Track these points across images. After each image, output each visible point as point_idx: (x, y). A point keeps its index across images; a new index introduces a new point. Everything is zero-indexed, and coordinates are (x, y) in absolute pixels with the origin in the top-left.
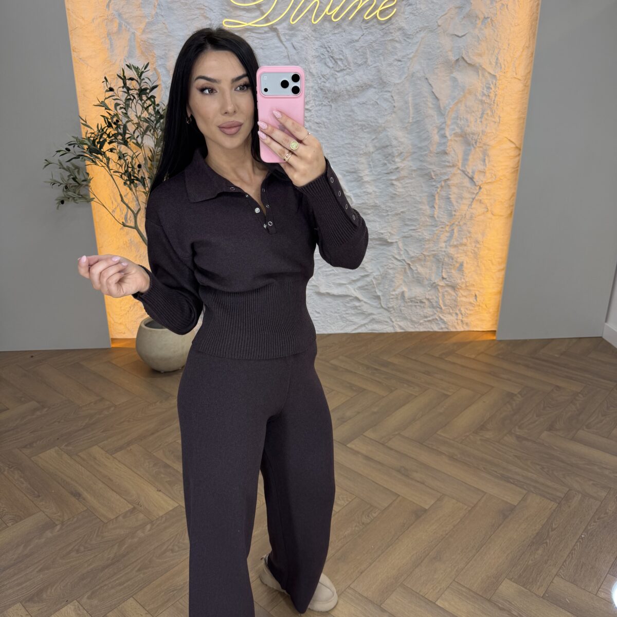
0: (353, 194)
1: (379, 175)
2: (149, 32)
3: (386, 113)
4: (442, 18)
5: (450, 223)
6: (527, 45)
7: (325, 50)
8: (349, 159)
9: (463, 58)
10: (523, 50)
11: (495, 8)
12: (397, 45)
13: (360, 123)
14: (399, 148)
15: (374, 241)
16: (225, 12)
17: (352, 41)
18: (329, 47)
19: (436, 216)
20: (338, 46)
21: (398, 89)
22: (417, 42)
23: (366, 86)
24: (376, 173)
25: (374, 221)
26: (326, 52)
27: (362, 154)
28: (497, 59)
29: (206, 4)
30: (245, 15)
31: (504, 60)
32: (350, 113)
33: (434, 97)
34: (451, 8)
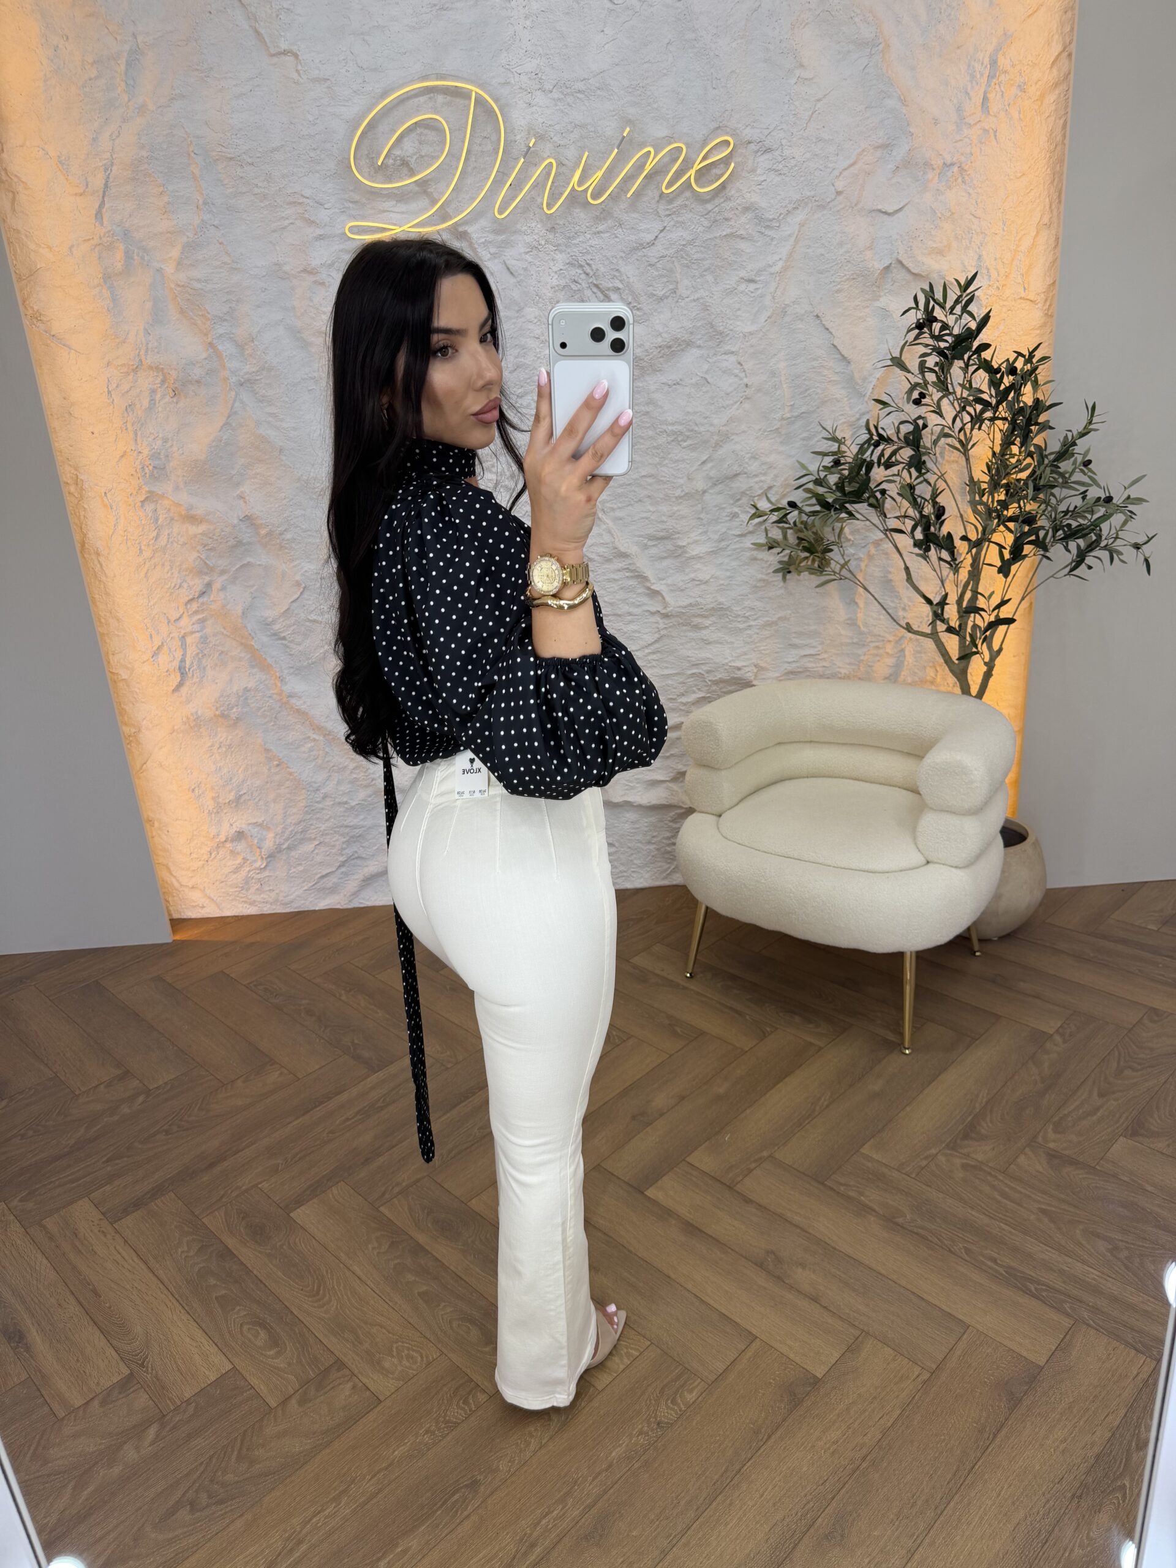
0: (668, 585)
1: (723, 540)
2: (192, 265)
3: (728, 402)
4: (846, 173)
5: (894, 636)
6: (1046, 220)
7: (580, 271)
8: (652, 509)
9: (900, 262)
10: (1037, 232)
11: (967, 140)
12: (743, 245)
13: (670, 428)
14: (763, 478)
15: (721, 685)
16: (351, 205)
17: (641, 246)
18: (588, 264)
19: (859, 623)
20: (608, 258)
21: (752, 346)
22: (790, 236)
23: (679, 345)
24: (716, 537)
25: (717, 642)
26: (583, 276)
27: (680, 497)
28: (980, 256)
29: (308, 192)
30: (396, 210)
31: (996, 259)
32: (647, 409)
33: (838, 356)
34: (863, 151)
